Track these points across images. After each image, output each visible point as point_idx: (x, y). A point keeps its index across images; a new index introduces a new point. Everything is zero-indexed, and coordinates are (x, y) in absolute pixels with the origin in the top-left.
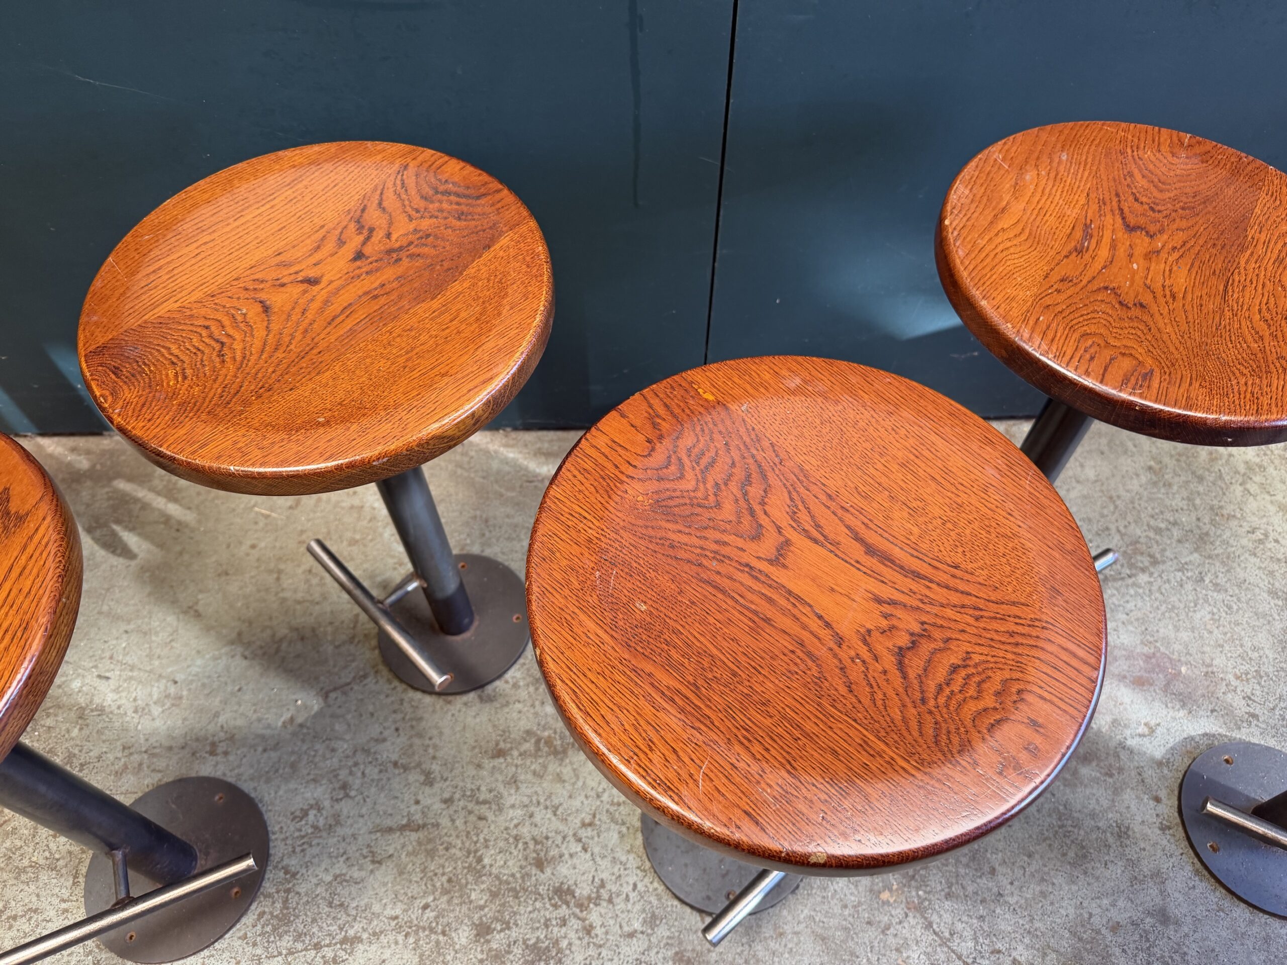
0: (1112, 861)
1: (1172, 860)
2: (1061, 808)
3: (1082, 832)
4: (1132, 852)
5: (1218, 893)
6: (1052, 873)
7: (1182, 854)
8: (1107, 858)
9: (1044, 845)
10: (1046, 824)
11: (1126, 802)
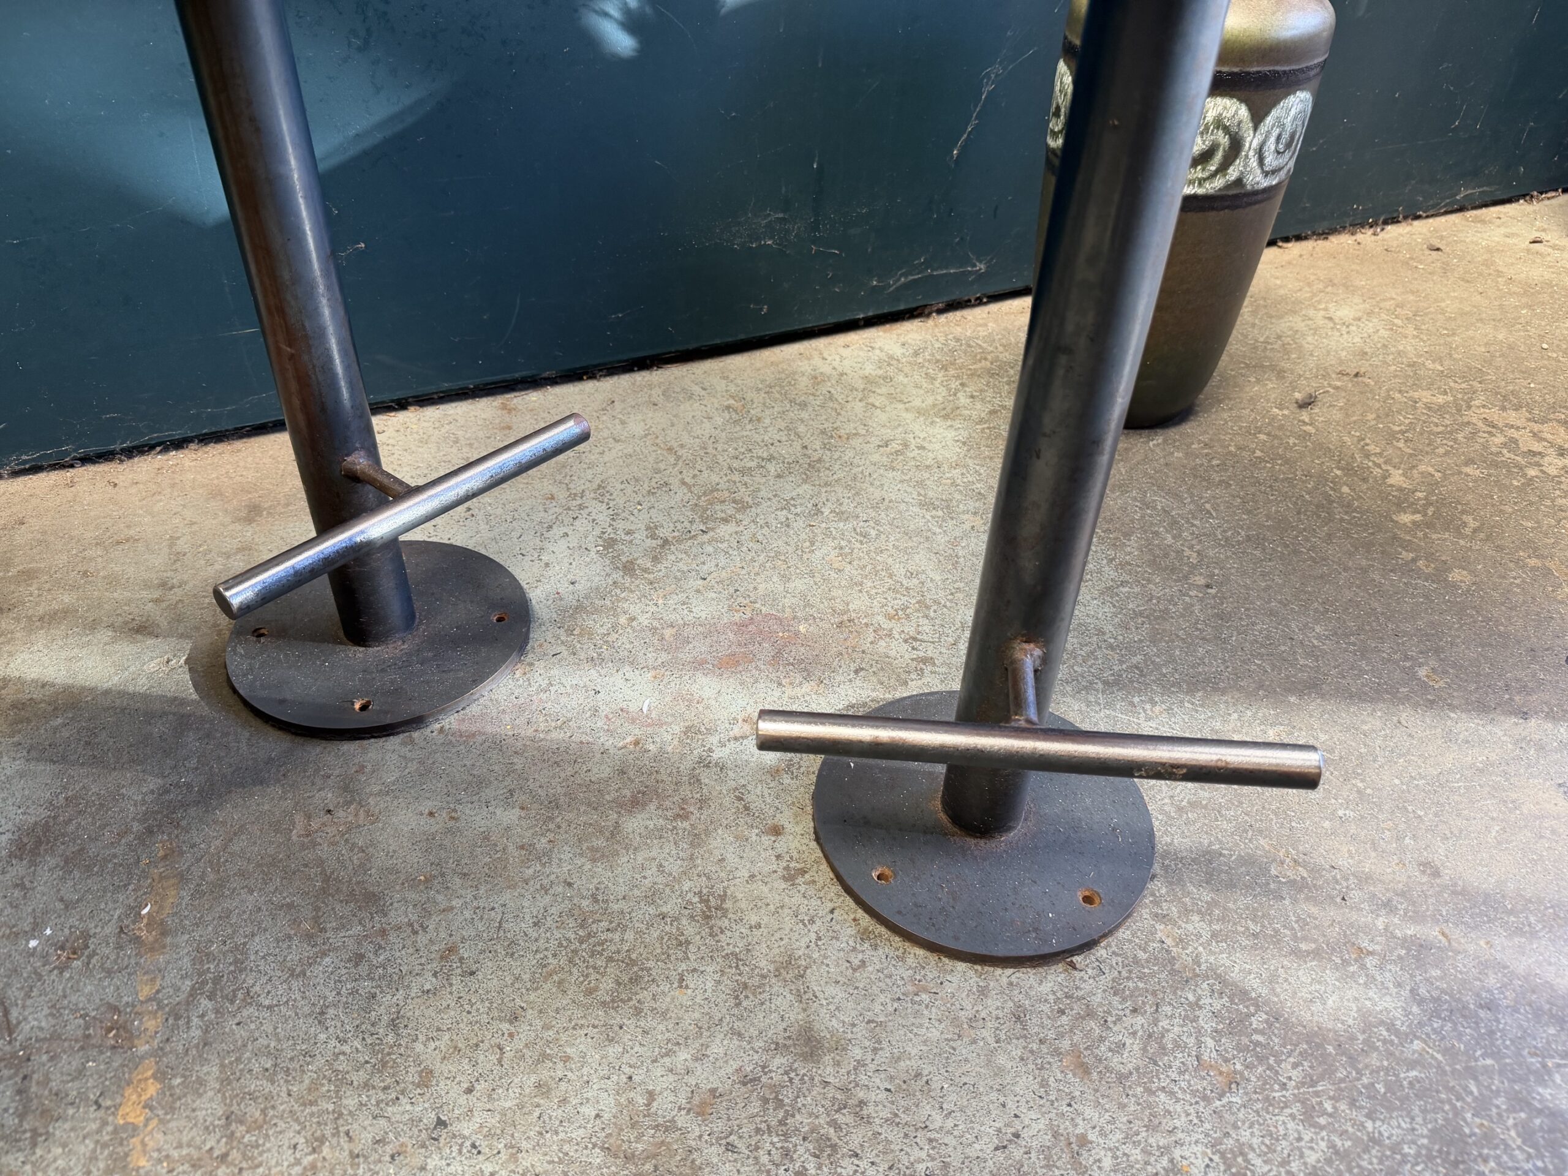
0: (695, 970)
1: (815, 928)
2: (585, 903)
3: (629, 936)
4: (732, 940)
5: (910, 961)
6: (564, 1037)
7: (832, 911)
8: (684, 966)
9: (548, 986)
10: (553, 943)
11: (717, 852)
